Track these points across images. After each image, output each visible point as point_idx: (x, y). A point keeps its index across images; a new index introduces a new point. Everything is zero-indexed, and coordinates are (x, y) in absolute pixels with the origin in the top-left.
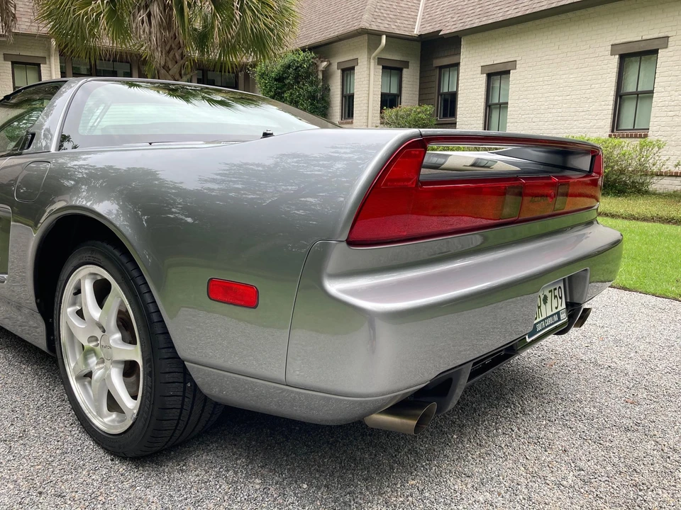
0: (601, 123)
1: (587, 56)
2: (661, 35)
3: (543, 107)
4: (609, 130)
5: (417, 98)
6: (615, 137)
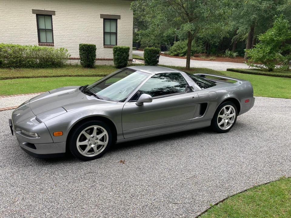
0: (34, 39)
1: (21, 12)
2: (52, 10)
4: (38, 42)
6: (41, 45)
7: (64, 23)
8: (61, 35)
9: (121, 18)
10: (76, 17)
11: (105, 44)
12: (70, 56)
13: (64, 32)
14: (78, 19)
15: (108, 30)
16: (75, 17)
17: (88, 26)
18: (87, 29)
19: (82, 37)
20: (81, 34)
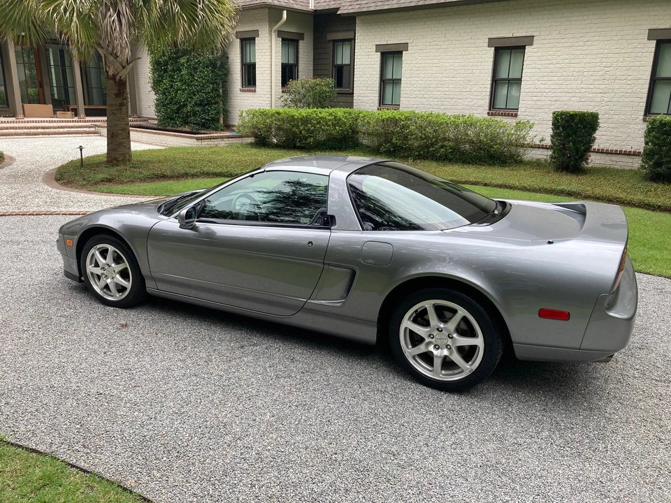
0: (482, 102)
1: (469, 45)
2: (529, 34)
3: (432, 86)
4: (487, 108)
5: (312, 68)
6: (492, 115)
7: (549, 62)
8: (536, 90)
10: (582, 43)
11: (654, 111)
12: (542, 140)
13: (544, 82)
14: (586, 48)
15: (666, 72)
16: (578, 44)
17: (609, 64)
18: (603, 72)
19: (588, 95)
20: (585, 86)
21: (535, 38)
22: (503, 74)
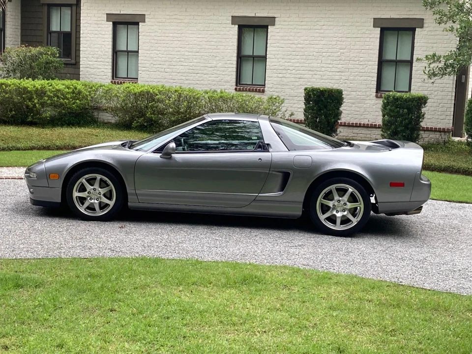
0: (228, 78)
1: (212, 21)
2: (270, 15)
3: (175, 60)
4: (234, 84)
5: (19, 33)
6: (240, 90)
7: (291, 42)
8: (281, 68)
9: (425, 25)
10: (318, 27)
11: (383, 88)
12: (292, 115)
13: (288, 60)
14: (322, 31)
15: (390, 55)
16: (315, 27)
17: (343, 47)
18: (339, 53)
19: (328, 73)
20: (324, 65)
21: (276, 19)
22: (247, 51)
